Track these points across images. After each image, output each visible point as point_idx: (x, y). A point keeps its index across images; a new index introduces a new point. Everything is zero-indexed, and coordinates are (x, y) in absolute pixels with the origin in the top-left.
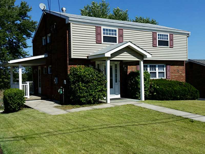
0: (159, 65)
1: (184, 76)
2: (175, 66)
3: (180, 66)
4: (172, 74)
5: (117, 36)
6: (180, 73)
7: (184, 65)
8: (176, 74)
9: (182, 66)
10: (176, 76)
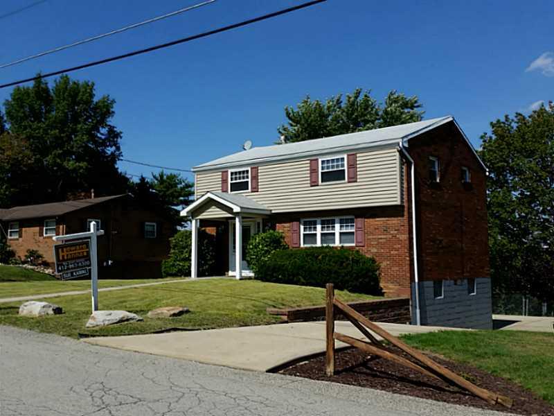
0: (343, 219)
1: (405, 240)
2: (378, 219)
3: (393, 218)
4: (370, 237)
5: (249, 180)
6: (392, 232)
7: (403, 216)
8: (380, 237)
9: (399, 218)
10: (380, 240)
